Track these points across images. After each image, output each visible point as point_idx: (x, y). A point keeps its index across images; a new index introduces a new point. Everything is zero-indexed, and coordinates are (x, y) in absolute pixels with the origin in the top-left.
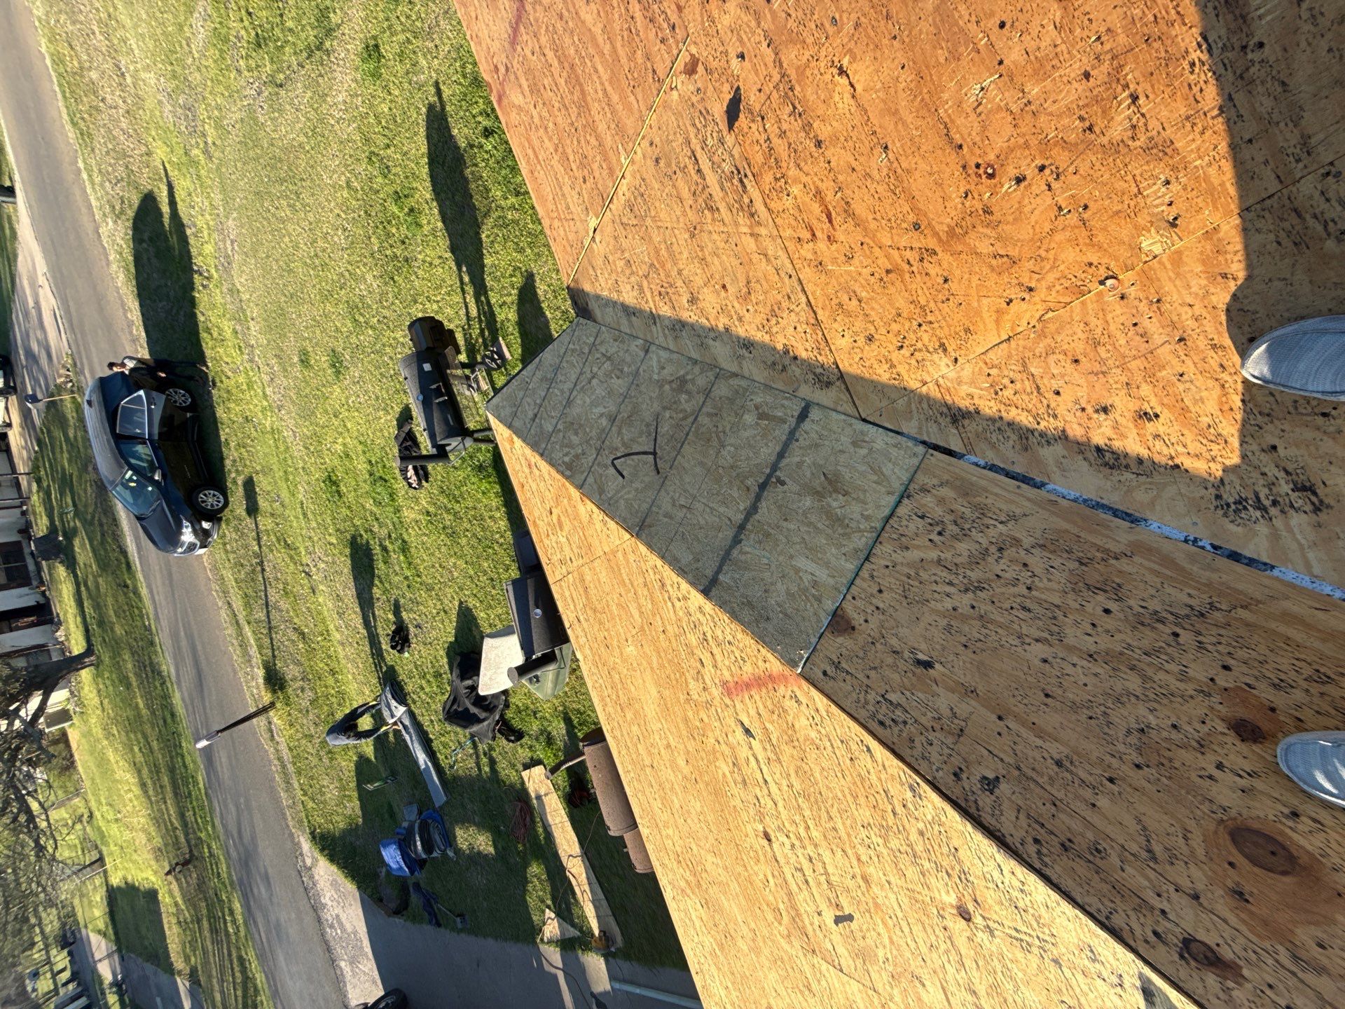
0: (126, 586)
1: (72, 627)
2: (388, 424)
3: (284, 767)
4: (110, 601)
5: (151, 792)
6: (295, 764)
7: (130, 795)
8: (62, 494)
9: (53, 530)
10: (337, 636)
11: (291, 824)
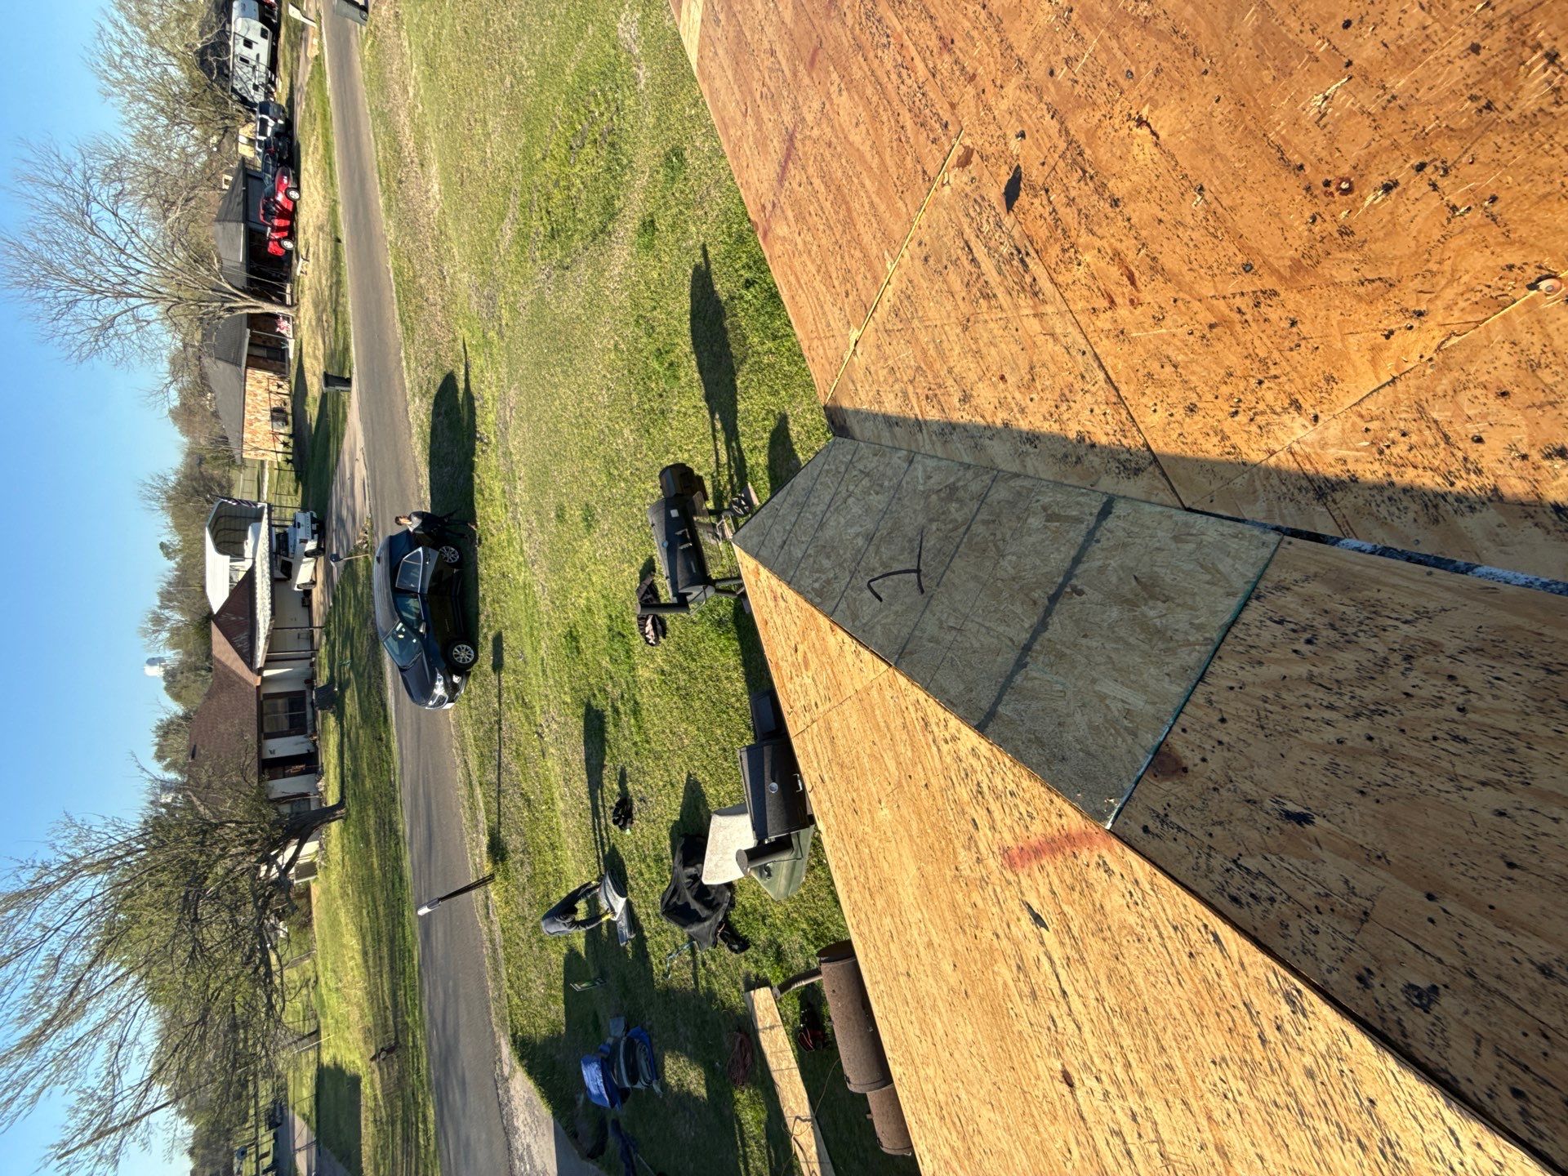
0: (381, 739)
1: (332, 776)
2: (631, 576)
3: (495, 951)
4: (365, 753)
5: (371, 963)
6: (505, 949)
7: (352, 963)
8: (344, 646)
9: (331, 680)
10: (561, 805)
11: (494, 1020)
